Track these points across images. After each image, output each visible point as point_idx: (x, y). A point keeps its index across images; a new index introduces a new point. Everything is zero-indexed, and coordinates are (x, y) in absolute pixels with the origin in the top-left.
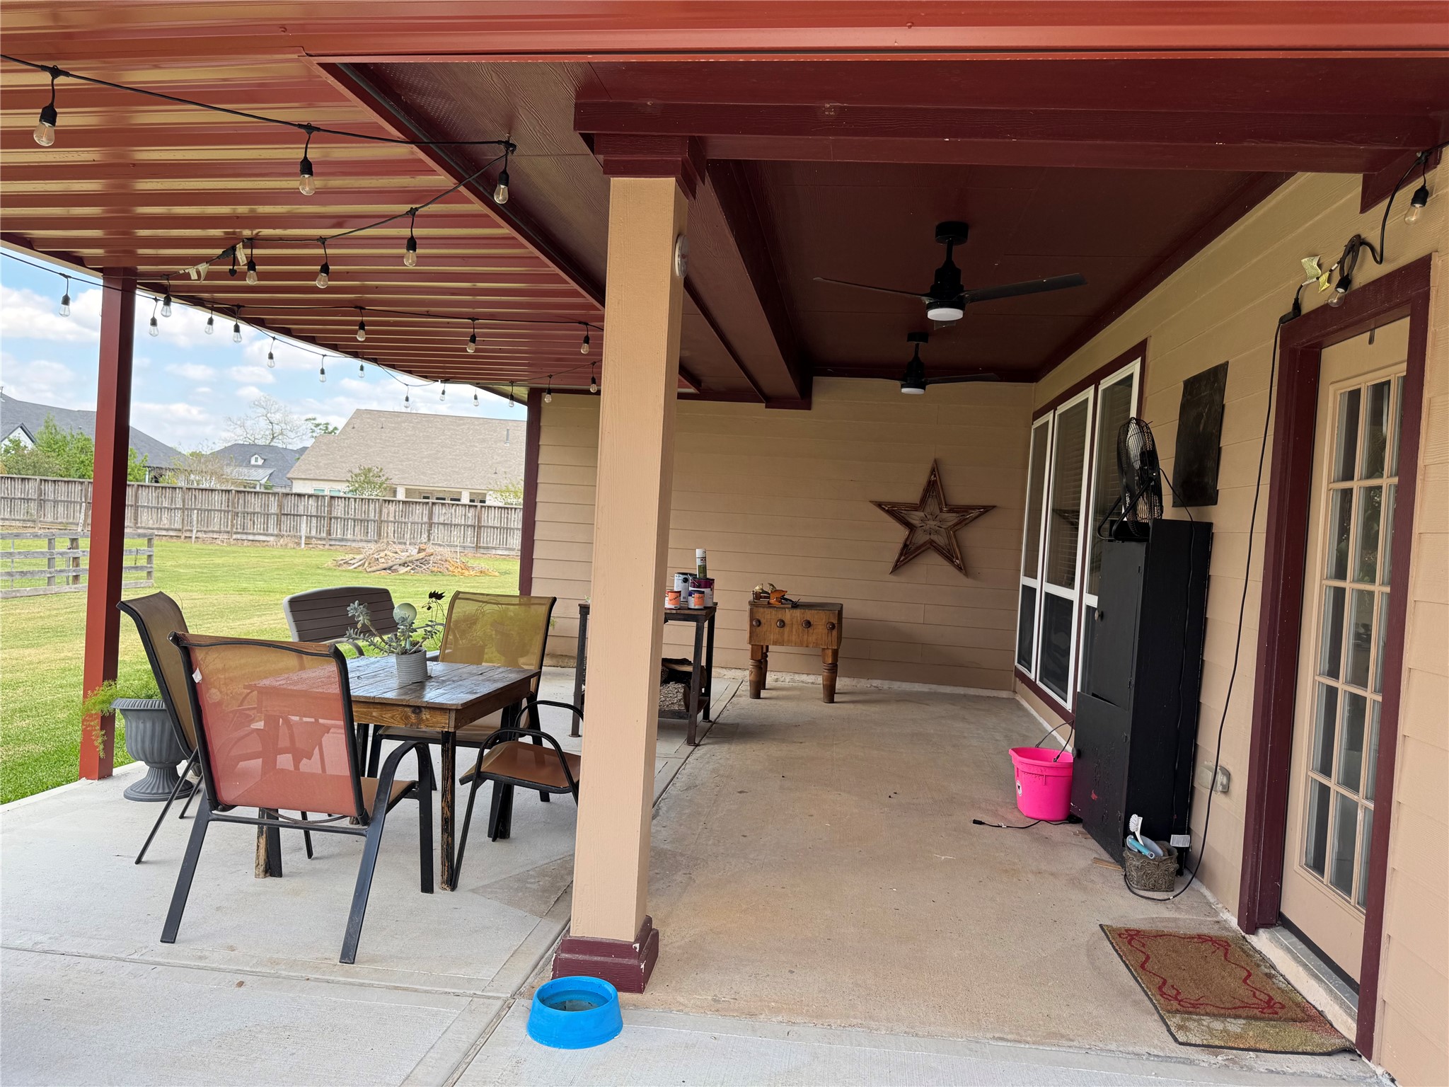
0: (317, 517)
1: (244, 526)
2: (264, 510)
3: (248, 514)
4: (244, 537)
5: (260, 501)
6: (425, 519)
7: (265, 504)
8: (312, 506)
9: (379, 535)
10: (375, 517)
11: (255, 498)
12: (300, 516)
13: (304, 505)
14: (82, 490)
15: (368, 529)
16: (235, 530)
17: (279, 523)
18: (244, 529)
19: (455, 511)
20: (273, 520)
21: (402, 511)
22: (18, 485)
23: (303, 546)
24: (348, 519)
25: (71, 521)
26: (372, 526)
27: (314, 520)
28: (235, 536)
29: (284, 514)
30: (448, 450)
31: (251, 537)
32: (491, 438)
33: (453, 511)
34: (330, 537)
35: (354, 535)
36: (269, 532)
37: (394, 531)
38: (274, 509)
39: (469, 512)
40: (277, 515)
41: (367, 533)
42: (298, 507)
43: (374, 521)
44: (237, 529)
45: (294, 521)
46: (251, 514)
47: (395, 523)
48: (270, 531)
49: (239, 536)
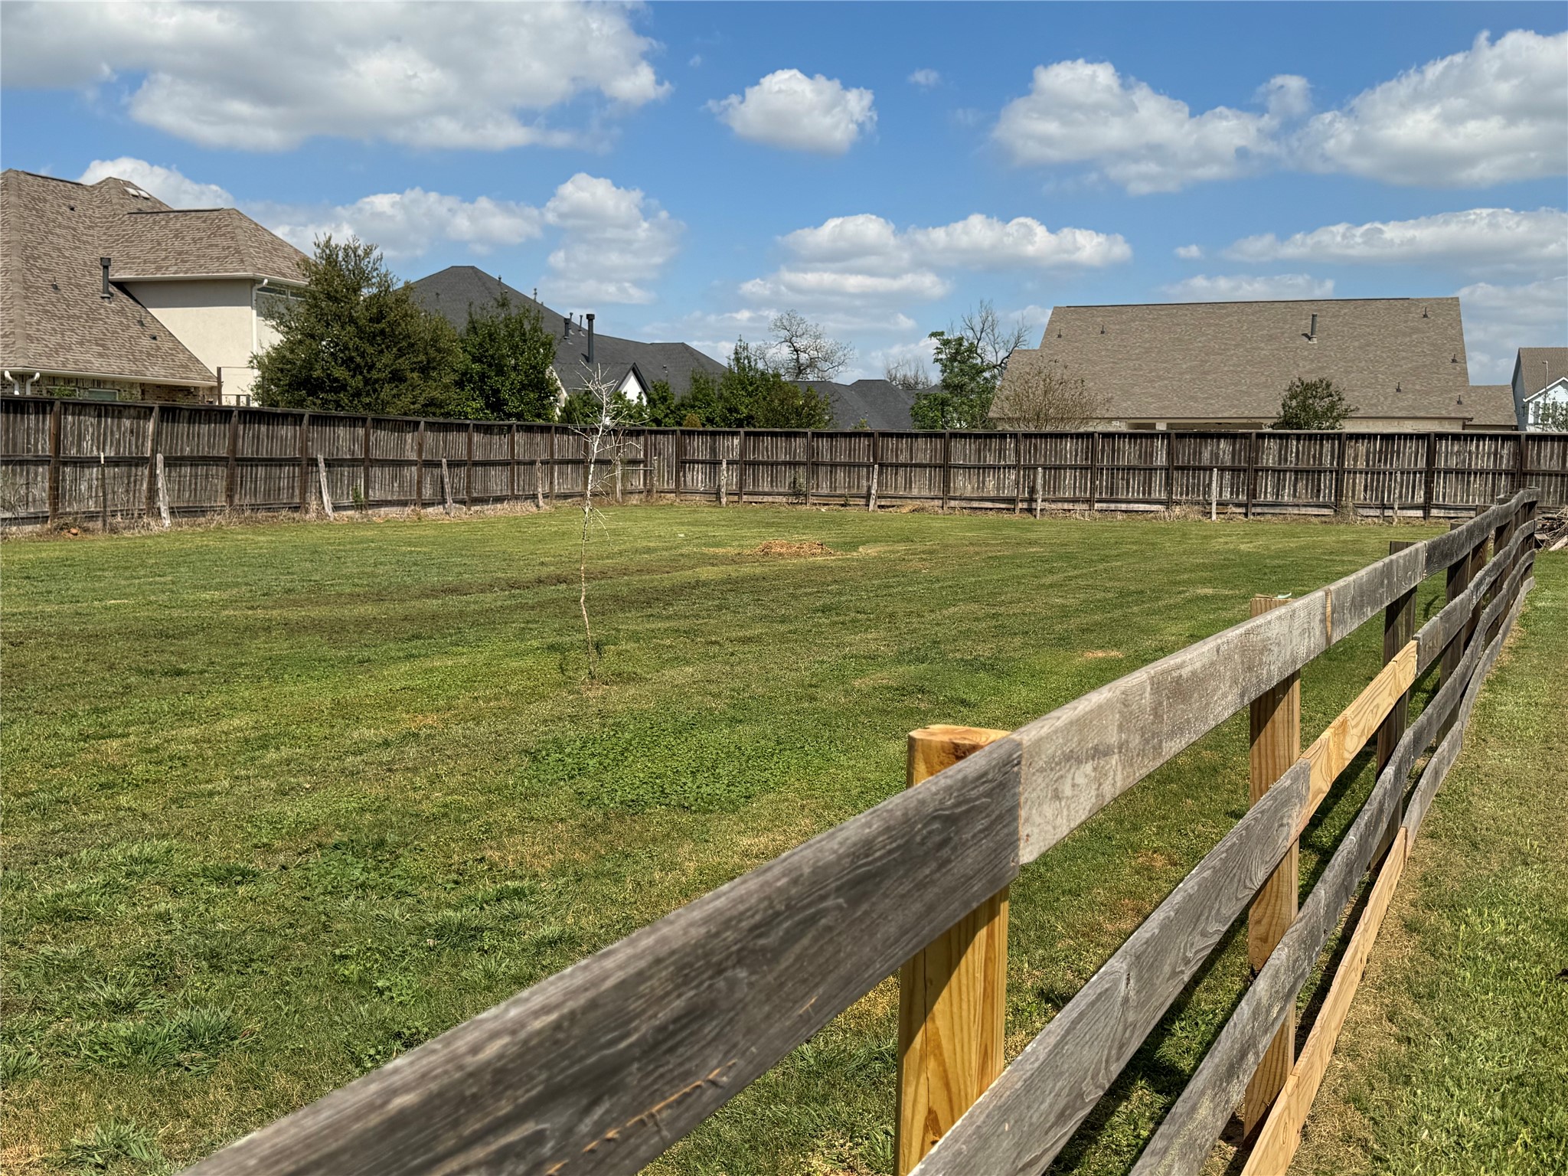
0: (1232, 470)
1: (1112, 489)
2: (1146, 462)
3: (1118, 469)
4: (1113, 506)
5: (1137, 448)
6: (1422, 464)
7: (1146, 452)
8: (1224, 452)
9: (1339, 493)
10: (1332, 463)
11: (1130, 443)
12: (1205, 469)
13: (1212, 451)
14: (869, 445)
15: (1319, 485)
16: (1097, 496)
17: (1169, 484)
18: (1112, 494)
19: (1477, 447)
20: (1158, 479)
21: (1381, 450)
22: (781, 442)
23: (1214, 517)
24: (1285, 471)
25: (855, 491)
26: (1326, 481)
27: (1227, 475)
28: (1097, 506)
29: (1178, 468)
30: (1219, 358)
31: (1124, 506)
32: (1283, 333)
33: (1473, 448)
34: (1254, 501)
35: (1295, 496)
36: (1153, 496)
37: (1366, 487)
38: (1161, 459)
39: (1503, 447)
40: (1167, 469)
41: (1319, 491)
42: (1200, 453)
43: (1331, 472)
44: (1101, 493)
45: (1194, 478)
46: (1123, 469)
47: (1367, 473)
48: (1155, 495)
49: (1104, 506)
